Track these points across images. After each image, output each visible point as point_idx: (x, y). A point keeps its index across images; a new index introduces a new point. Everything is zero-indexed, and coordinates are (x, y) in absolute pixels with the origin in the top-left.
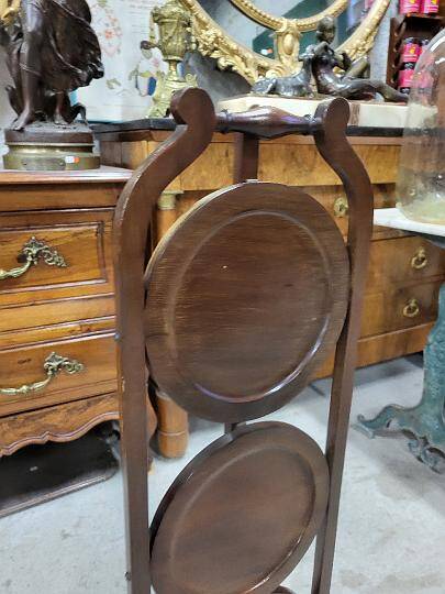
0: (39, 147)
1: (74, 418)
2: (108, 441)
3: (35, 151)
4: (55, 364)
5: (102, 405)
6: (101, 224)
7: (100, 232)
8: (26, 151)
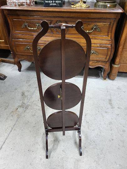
0: (103, 2)
1: (94, 64)
2: (99, 72)
3: (102, 3)
4: (93, 52)
5: (99, 63)
6: (111, 23)
7: (110, 25)
8: (100, 3)
